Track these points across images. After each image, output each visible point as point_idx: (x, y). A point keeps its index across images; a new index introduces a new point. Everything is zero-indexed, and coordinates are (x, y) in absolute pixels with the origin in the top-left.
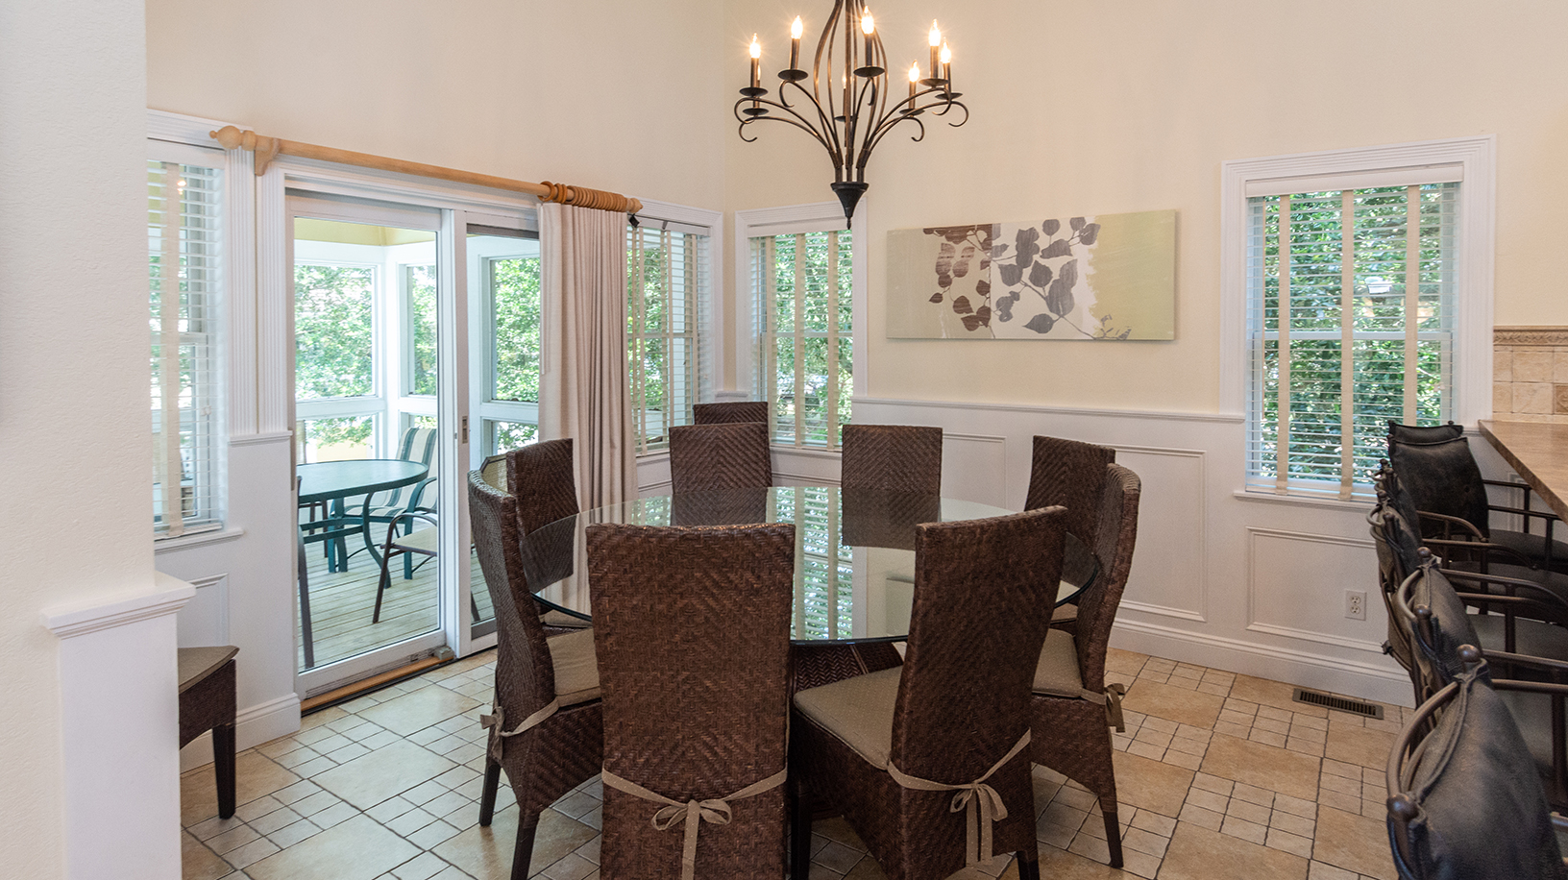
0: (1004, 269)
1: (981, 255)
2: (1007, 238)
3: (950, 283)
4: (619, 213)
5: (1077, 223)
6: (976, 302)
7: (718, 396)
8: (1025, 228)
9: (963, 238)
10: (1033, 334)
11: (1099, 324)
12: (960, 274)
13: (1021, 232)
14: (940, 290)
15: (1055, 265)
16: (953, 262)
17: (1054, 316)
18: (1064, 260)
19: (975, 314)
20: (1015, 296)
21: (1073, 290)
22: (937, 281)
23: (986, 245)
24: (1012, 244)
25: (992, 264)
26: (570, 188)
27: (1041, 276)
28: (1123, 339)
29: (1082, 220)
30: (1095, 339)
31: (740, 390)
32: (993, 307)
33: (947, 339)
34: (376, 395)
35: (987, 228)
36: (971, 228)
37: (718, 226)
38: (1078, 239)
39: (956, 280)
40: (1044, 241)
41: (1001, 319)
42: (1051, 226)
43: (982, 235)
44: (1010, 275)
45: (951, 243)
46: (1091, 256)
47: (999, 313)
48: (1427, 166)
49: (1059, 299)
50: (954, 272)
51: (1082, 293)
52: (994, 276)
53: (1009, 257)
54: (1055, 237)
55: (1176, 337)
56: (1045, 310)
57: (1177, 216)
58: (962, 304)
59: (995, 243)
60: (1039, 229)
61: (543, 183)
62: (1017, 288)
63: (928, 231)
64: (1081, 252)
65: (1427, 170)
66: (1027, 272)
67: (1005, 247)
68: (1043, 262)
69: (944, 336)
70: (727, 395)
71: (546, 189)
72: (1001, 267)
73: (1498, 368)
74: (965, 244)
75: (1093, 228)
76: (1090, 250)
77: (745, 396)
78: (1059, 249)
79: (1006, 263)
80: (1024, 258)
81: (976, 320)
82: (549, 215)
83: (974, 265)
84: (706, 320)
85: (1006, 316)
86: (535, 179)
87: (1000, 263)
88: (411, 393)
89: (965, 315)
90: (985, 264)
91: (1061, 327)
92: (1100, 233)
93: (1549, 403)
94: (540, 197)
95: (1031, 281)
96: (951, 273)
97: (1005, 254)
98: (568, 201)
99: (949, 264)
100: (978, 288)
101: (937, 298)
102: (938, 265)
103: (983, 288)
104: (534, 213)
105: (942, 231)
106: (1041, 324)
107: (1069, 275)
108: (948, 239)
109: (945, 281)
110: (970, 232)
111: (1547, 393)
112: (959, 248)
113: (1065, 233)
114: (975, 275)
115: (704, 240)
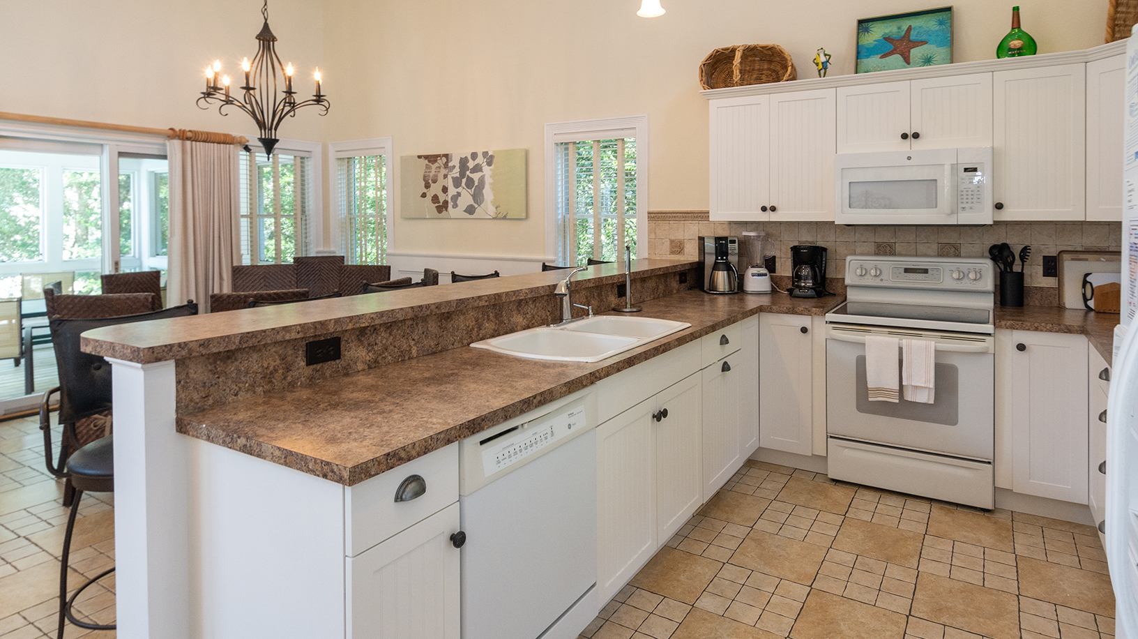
0: (454, 179)
1: (443, 171)
2: (455, 162)
3: (429, 187)
4: (228, 146)
5: (485, 154)
6: (442, 197)
7: (317, 253)
8: (463, 157)
9: (436, 161)
10: (467, 215)
11: (495, 209)
12: (435, 182)
13: (461, 158)
14: (425, 191)
15: (476, 177)
16: (431, 174)
17: (476, 206)
18: (479, 174)
19: (441, 204)
20: (459, 194)
21: (484, 191)
22: (424, 185)
23: (446, 165)
24: (458, 165)
25: (449, 176)
26: (190, 131)
27: (470, 183)
28: (505, 218)
29: (487, 152)
30: (493, 218)
31: (332, 249)
32: (450, 201)
33: (429, 219)
34: (134, 256)
35: (446, 156)
36: (439, 156)
37: (317, 151)
38: (485, 163)
39: (432, 185)
40: (471, 164)
41: (453, 207)
42: (474, 156)
43: (444, 160)
44: (457, 183)
45: (430, 164)
46: (491, 173)
47: (452, 204)
48: (622, 129)
49: (478, 197)
50: (432, 180)
51: (488, 193)
52: (450, 183)
53: (456, 173)
54: (476, 162)
55: (527, 217)
56: (472, 203)
57: (527, 153)
58: (435, 199)
59: (450, 164)
60: (469, 158)
61: (171, 129)
62: (460, 190)
63: (419, 157)
64: (487, 170)
65: (623, 132)
66: (464, 180)
67: (454, 167)
68: (471, 175)
69: (427, 217)
70: (325, 252)
71: (171, 132)
72: (452, 178)
73: (650, 232)
74: (436, 165)
75: (492, 157)
76: (491, 170)
77: (335, 253)
78: (477, 169)
79: (455, 176)
80: (462, 174)
81: (442, 207)
82: (175, 146)
83: (441, 176)
84: (311, 207)
85: (455, 206)
86: (165, 126)
87: (453, 175)
88: (158, 255)
89: (437, 205)
90: (445, 176)
91: (479, 212)
92: (495, 160)
93: (668, 249)
94: (169, 137)
95: (466, 186)
96: (430, 181)
97: (454, 171)
98: (188, 139)
99: (429, 176)
100: (442, 190)
101: (424, 195)
102: (424, 176)
103: (445, 190)
104: (164, 145)
105: (426, 157)
106: (470, 210)
107: (482, 180)
108: (429, 161)
109: (427, 186)
110: (439, 158)
111: (668, 243)
112: (434, 166)
113: (480, 160)
114: (441, 182)
115: (309, 159)
